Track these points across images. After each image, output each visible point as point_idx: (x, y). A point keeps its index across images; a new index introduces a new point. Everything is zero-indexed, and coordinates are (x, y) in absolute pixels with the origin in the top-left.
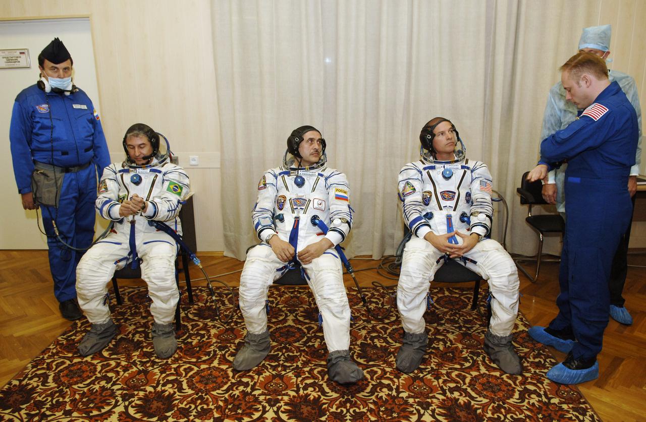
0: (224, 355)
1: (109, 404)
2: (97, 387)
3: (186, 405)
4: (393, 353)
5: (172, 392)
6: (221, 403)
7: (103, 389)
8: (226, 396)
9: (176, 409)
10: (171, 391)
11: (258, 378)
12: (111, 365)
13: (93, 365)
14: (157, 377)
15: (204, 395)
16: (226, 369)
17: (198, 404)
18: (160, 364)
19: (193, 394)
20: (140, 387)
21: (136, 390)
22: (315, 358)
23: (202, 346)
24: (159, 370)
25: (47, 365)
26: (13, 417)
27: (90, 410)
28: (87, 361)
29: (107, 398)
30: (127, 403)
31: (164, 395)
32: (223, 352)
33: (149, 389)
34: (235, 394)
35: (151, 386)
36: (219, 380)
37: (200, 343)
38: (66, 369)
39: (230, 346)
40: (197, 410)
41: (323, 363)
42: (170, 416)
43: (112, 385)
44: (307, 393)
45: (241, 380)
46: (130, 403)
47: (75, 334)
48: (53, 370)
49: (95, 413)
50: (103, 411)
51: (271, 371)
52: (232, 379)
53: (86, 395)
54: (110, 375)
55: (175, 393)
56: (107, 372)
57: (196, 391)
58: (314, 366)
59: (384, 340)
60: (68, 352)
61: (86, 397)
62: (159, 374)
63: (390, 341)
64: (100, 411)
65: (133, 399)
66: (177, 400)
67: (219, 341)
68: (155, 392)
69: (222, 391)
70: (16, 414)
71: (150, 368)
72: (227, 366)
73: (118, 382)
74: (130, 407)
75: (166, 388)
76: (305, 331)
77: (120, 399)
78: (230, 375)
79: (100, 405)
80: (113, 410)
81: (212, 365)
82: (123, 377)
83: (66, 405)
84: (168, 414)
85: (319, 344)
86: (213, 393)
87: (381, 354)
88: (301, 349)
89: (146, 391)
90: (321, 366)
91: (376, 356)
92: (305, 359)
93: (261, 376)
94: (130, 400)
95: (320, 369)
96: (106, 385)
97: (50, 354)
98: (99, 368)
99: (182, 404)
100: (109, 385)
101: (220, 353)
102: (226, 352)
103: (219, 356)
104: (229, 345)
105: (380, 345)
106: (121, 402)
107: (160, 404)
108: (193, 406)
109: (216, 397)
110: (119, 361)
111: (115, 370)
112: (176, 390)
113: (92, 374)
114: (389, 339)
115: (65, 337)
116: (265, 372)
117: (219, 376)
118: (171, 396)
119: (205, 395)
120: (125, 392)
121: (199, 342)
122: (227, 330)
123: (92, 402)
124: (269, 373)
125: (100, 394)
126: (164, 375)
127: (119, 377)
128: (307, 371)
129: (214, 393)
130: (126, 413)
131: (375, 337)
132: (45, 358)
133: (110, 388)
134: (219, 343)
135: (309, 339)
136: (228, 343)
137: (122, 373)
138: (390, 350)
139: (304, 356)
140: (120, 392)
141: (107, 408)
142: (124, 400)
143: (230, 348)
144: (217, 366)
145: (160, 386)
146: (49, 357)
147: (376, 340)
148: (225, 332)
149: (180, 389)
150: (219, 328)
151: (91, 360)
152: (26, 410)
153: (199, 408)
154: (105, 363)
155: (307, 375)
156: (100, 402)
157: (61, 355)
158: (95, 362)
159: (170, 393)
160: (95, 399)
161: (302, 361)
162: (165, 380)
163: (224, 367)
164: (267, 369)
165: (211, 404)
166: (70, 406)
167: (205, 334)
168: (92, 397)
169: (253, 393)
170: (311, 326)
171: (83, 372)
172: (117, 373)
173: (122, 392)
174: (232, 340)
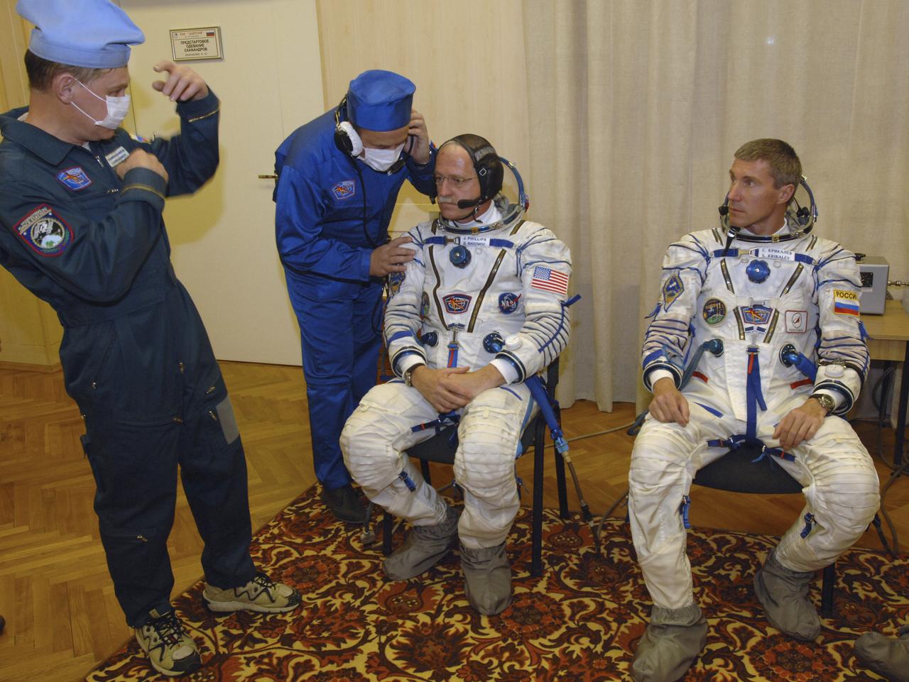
0: (557, 574)
1: (353, 636)
2: (337, 603)
3: (483, 658)
4: (892, 616)
5: (461, 630)
6: (545, 664)
7: (347, 607)
8: (557, 651)
9: (465, 662)
10: (461, 627)
11: (618, 628)
12: (364, 567)
13: (335, 561)
14: (438, 598)
15: (516, 643)
16: (561, 600)
17: (503, 660)
18: (444, 576)
19: (497, 639)
20: (408, 612)
21: (401, 618)
22: (729, 602)
23: (520, 552)
24: (442, 586)
25: (263, 554)
26: (203, 636)
27: (322, 641)
28: (325, 555)
29: (352, 624)
30: (383, 639)
31: (448, 632)
32: (557, 568)
33: (423, 618)
34: (574, 651)
35: (426, 614)
36: (547, 620)
37: (516, 546)
38: (292, 565)
39: (570, 558)
40: (502, 669)
41: (746, 614)
42: (453, 674)
43: (363, 603)
44: (711, 669)
45: (585, 625)
46: (389, 639)
47: (310, 506)
48: (273, 562)
49: (330, 647)
50: (343, 646)
51: (642, 615)
52: (569, 622)
53: (319, 614)
54: (360, 584)
55: (466, 632)
56: (356, 578)
57: (503, 635)
58: (727, 616)
59: (874, 586)
60: (298, 536)
61: (318, 619)
62: (442, 594)
63: (888, 589)
64: (339, 646)
65: (394, 633)
66: (468, 645)
67: (551, 546)
68: (432, 624)
69: (550, 640)
70: (209, 632)
71: (428, 582)
72: (562, 596)
73: (372, 600)
74: (388, 647)
75: (452, 621)
76: (714, 546)
77: (373, 630)
78: (565, 612)
79: (339, 635)
80: (361, 647)
81: (535, 590)
82: (381, 591)
83: (286, 627)
84: (452, 669)
85: (738, 575)
86: (531, 641)
87: (866, 615)
88: (703, 580)
89: (417, 621)
90: (741, 619)
91: (855, 617)
92: (709, 600)
93: (624, 625)
94: (389, 635)
95: (738, 625)
96: (352, 601)
97: (268, 535)
98: (343, 568)
99: (477, 654)
100: (358, 603)
101: (551, 570)
102: (562, 568)
103: (548, 575)
104: (567, 555)
105: (866, 596)
106: (374, 635)
107: (438, 649)
108: (496, 662)
109: (538, 652)
110: (377, 562)
111: (369, 576)
112: (469, 627)
113: (331, 577)
114: (884, 585)
115: (293, 508)
116: (632, 618)
117: (547, 613)
118: (460, 636)
119: (519, 644)
120: (382, 618)
121: (514, 544)
122: (567, 527)
123: (327, 630)
124: (640, 620)
125: (341, 615)
126: (450, 596)
127: (376, 590)
128: (713, 626)
129: (536, 643)
130: (381, 654)
131: (856, 578)
132: (261, 541)
133: (359, 607)
134: (550, 549)
135: (719, 563)
136: (566, 552)
137: (380, 584)
138: (887, 610)
139: (708, 596)
140: (374, 617)
141: (351, 643)
142: (379, 633)
143: (569, 562)
144: (544, 592)
145: (442, 616)
146: (267, 541)
147: (856, 584)
148: (563, 532)
149: (476, 627)
150: (552, 521)
151: (332, 555)
152: (223, 626)
153: (506, 666)
154: (355, 561)
155: (713, 633)
156: (339, 631)
157: (285, 538)
158: (338, 557)
159: (458, 630)
160: (332, 624)
161: (705, 603)
162: (452, 606)
163: (557, 596)
164: (636, 611)
165: (528, 662)
166: (291, 628)
167: (526, 529)
168: (329, 620)
169: (608, 654)
170: (724, 537)
171: (319, 573)
172: (373, 582)
173: (378, 618)
174: (575, 547)
